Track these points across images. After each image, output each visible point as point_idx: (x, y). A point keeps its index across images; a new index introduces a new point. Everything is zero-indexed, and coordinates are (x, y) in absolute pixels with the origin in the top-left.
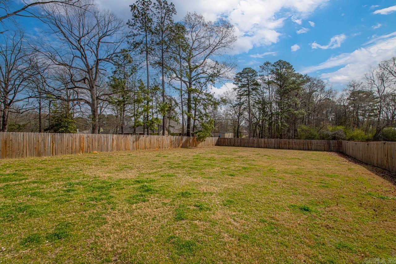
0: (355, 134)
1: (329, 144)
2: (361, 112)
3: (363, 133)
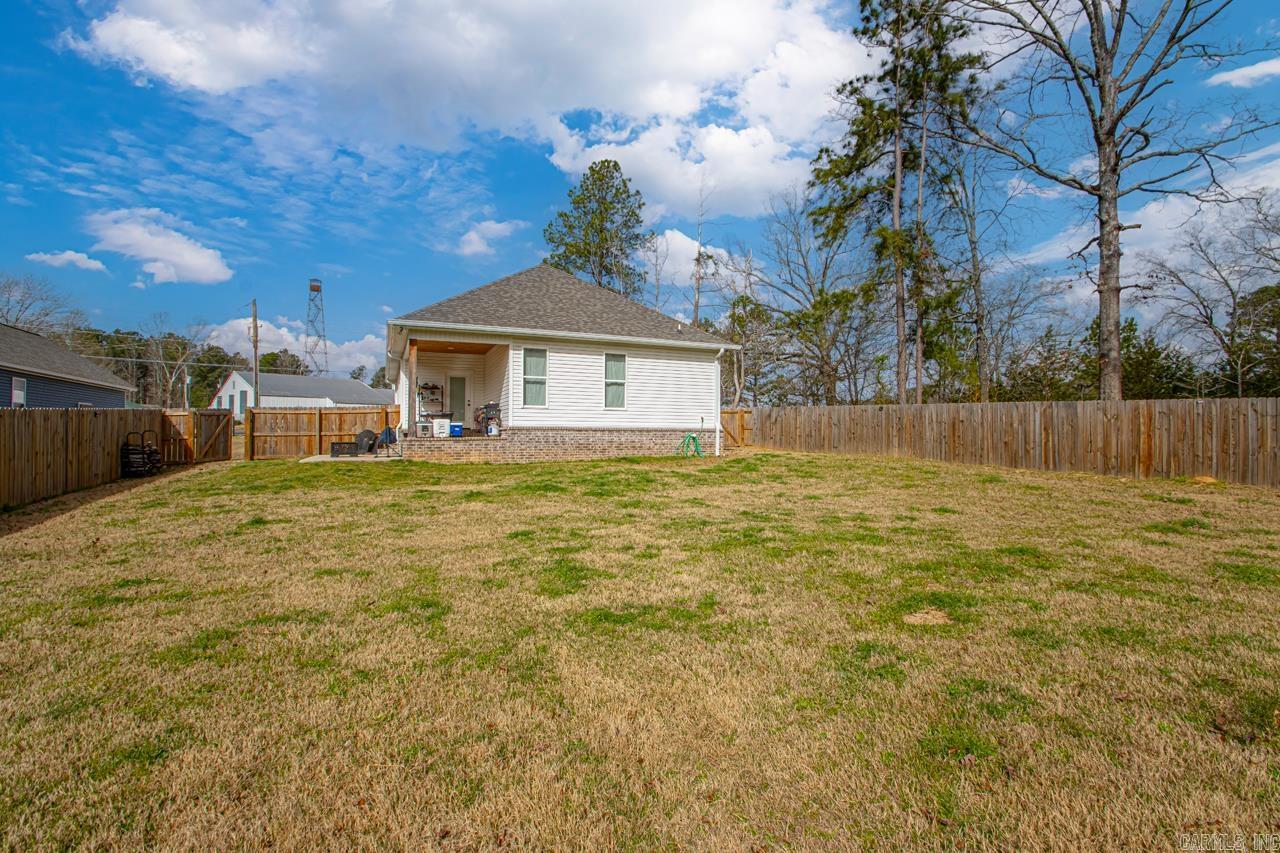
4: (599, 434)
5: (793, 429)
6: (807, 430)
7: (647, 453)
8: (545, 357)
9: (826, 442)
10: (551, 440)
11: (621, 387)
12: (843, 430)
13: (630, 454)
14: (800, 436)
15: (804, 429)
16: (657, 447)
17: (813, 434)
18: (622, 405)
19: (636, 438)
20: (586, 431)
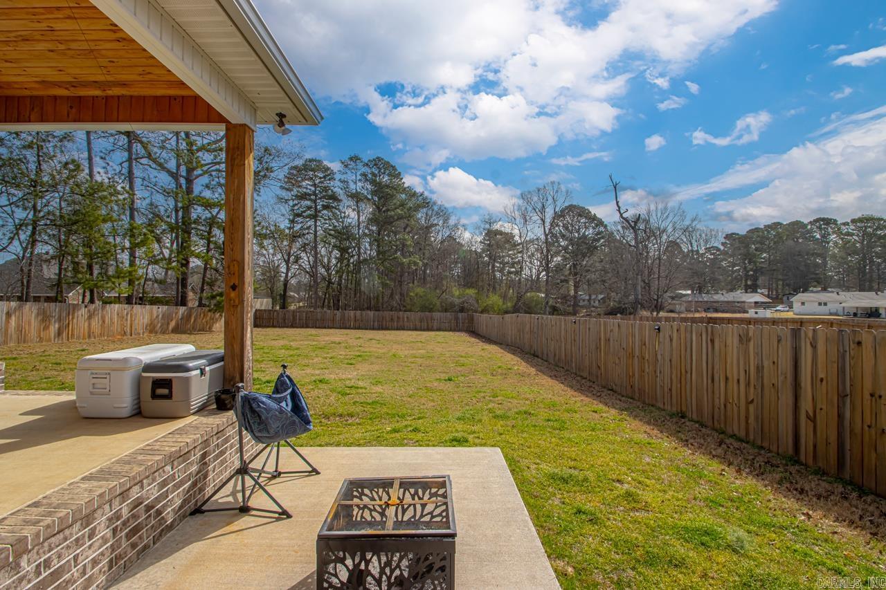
0: (490, 302)
1: (457, 319)
2: (498, 265)
3: (500, 302)
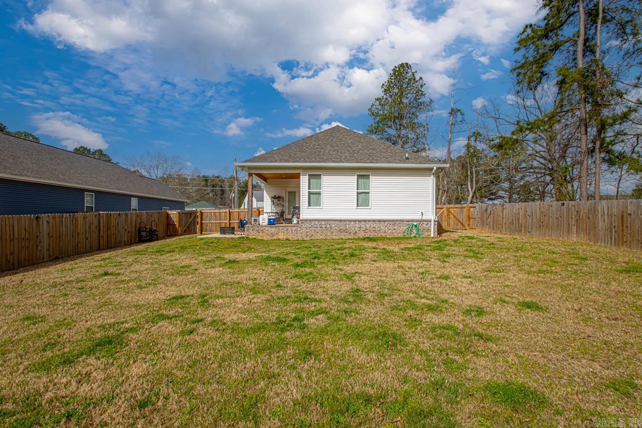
4: (352, 223)
5: (500, 219)
6: (511, 219)
7: (384, 235)
8: (321, 179)
9: (523, 229)
10: (324, 226)
11: (367, 195)
12: (535, 220)
13: (372, 235)
14: (505, 223)
15: (508, 219)
16: (390, 231)
17: (514, 222)
18: (368, 205)
19: (376, 225)
20: (345, 221)
